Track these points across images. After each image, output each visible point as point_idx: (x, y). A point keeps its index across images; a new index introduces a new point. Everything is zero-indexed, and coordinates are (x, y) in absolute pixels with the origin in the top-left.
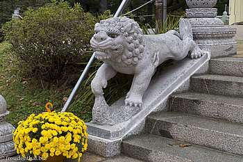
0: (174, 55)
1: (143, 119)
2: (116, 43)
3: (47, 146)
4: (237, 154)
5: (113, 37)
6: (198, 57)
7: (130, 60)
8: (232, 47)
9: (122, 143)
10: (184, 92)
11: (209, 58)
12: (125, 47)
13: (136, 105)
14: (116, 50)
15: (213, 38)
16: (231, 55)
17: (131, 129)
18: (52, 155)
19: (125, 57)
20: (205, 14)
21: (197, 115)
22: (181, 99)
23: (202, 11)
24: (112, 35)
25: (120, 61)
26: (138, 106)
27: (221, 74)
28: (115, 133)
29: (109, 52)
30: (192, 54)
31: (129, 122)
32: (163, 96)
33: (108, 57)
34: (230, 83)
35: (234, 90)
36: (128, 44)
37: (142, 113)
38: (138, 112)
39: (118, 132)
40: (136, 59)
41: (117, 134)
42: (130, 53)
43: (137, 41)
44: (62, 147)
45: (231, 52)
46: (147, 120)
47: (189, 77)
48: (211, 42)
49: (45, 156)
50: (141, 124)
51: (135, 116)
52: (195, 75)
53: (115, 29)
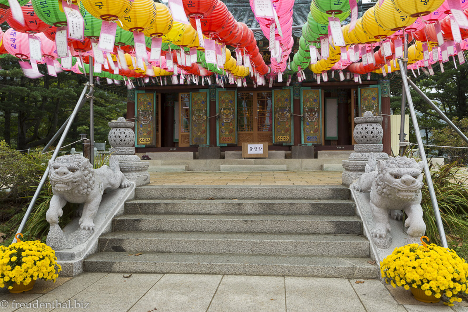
0: (112, 185)
1: (96, 240)
2: (76, 176)
3: (30, 271)
4: (181, 253)
5: (73, 172)
6: (128, 186)
7: (85, 191)
8: (147, 178)
9: (84, 262)
10: (121, 215)
11: (135, 187)
12: (83, 179)
13: (91, 228)
14: (75, 182)
15: (136, 171)
16: (147, 184)
17: (89, 249)
18: (35, 278)
19: (82, 188)
20: (128, 152)
21: (138, 230)
22: (124, 221)
23: (125, 149)
24: (73, 170)
25: (76, 192)
26: (93, 229)
27: (145, 199)
28: (78, 254)
29: (70, 184)
30: (123, 184)
31: (87, 242)
32: (109, 218)
33: (69, 189)
34: (159, 204)
35: (162, 209)
36: (85, 177)
37: (96, 235)
38: (92, 234)
39: (80, 253)
40: (89, 189)
41: (80, 254)
42: (86, 184)
43: (91, 175)
44: (44, 270)
45: (147, 181)
46: (100, 240)
47: (123, 203)
48: (135, 174)
49: (28, 281)
50: (95, 244)
51: (91, 238)
52: (127, 201)
53: (74, 165)
